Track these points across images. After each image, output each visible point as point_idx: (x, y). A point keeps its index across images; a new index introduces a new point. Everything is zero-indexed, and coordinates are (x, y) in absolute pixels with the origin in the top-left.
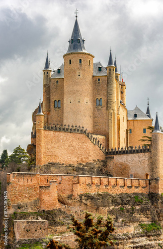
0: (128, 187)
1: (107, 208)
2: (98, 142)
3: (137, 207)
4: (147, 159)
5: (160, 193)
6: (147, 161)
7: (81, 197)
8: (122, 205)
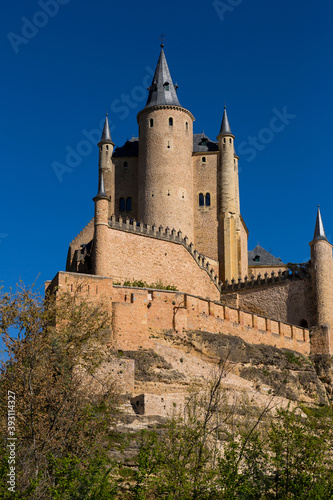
0: (274, 334)
1: (239, 365)
2: (207, 265)
3: (294, 373)
4: (302, 291)
5: (331, 353)
6: (303, 296)
7: (190, 335)
8: (266, 364)
